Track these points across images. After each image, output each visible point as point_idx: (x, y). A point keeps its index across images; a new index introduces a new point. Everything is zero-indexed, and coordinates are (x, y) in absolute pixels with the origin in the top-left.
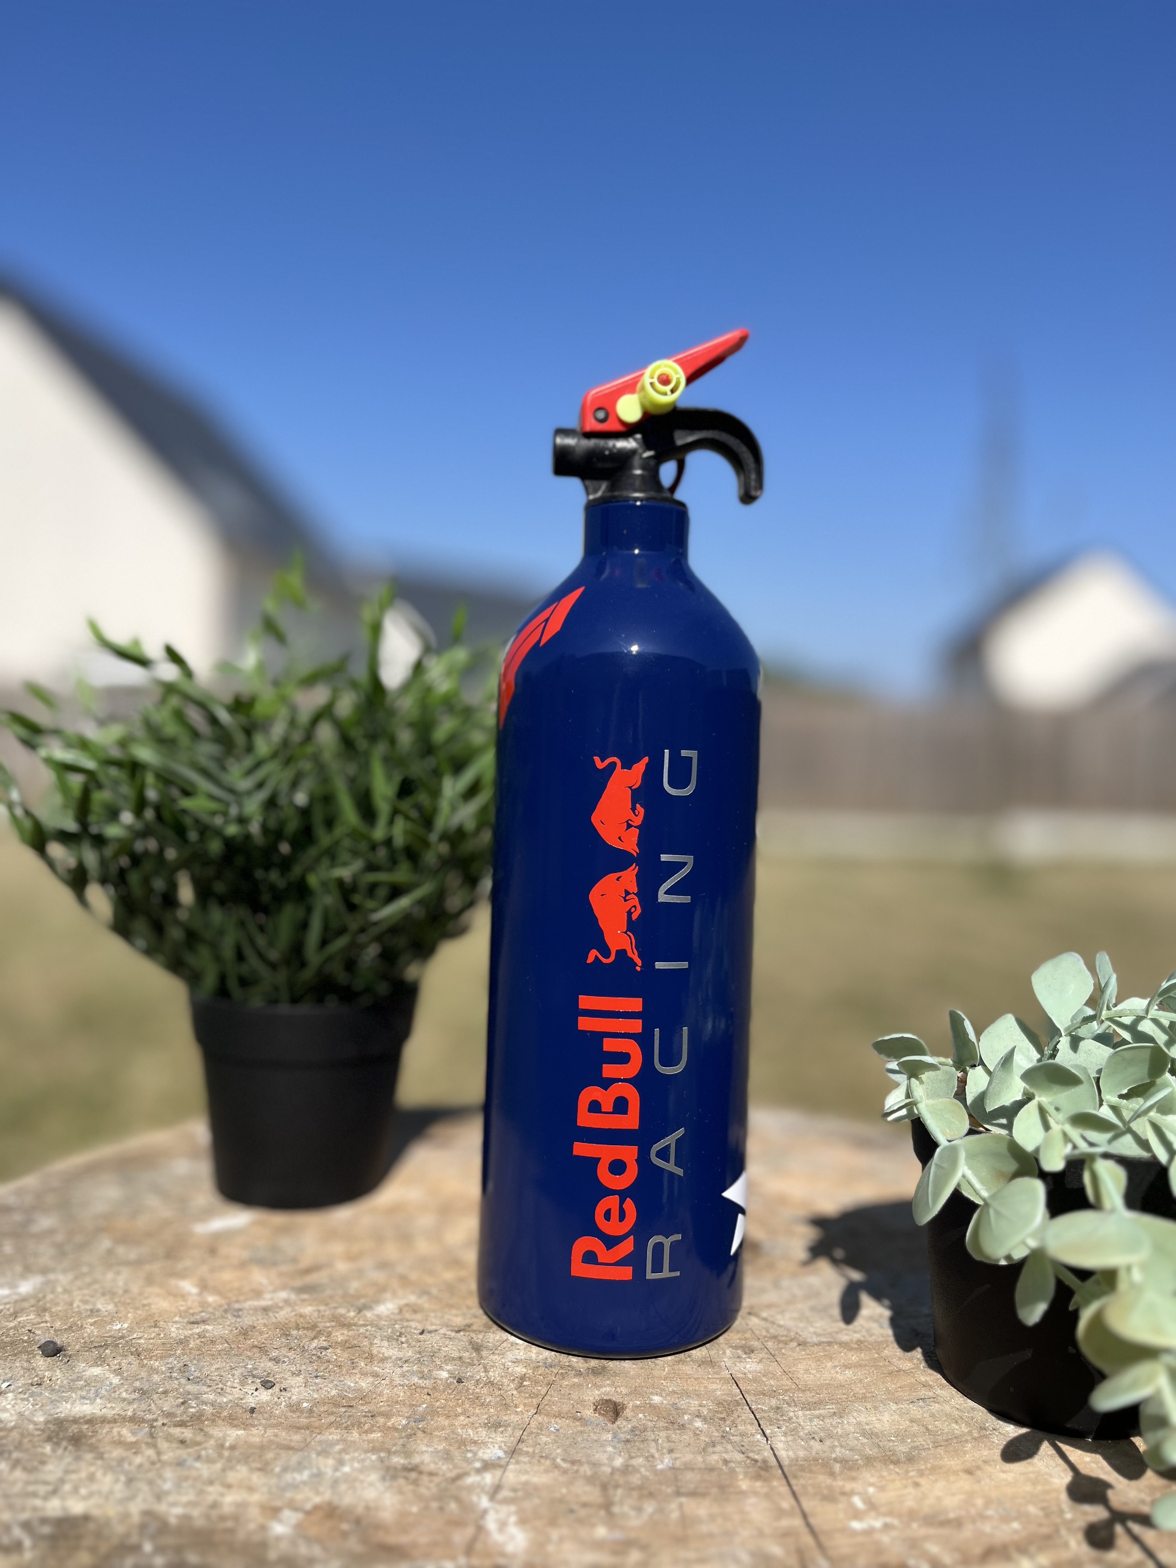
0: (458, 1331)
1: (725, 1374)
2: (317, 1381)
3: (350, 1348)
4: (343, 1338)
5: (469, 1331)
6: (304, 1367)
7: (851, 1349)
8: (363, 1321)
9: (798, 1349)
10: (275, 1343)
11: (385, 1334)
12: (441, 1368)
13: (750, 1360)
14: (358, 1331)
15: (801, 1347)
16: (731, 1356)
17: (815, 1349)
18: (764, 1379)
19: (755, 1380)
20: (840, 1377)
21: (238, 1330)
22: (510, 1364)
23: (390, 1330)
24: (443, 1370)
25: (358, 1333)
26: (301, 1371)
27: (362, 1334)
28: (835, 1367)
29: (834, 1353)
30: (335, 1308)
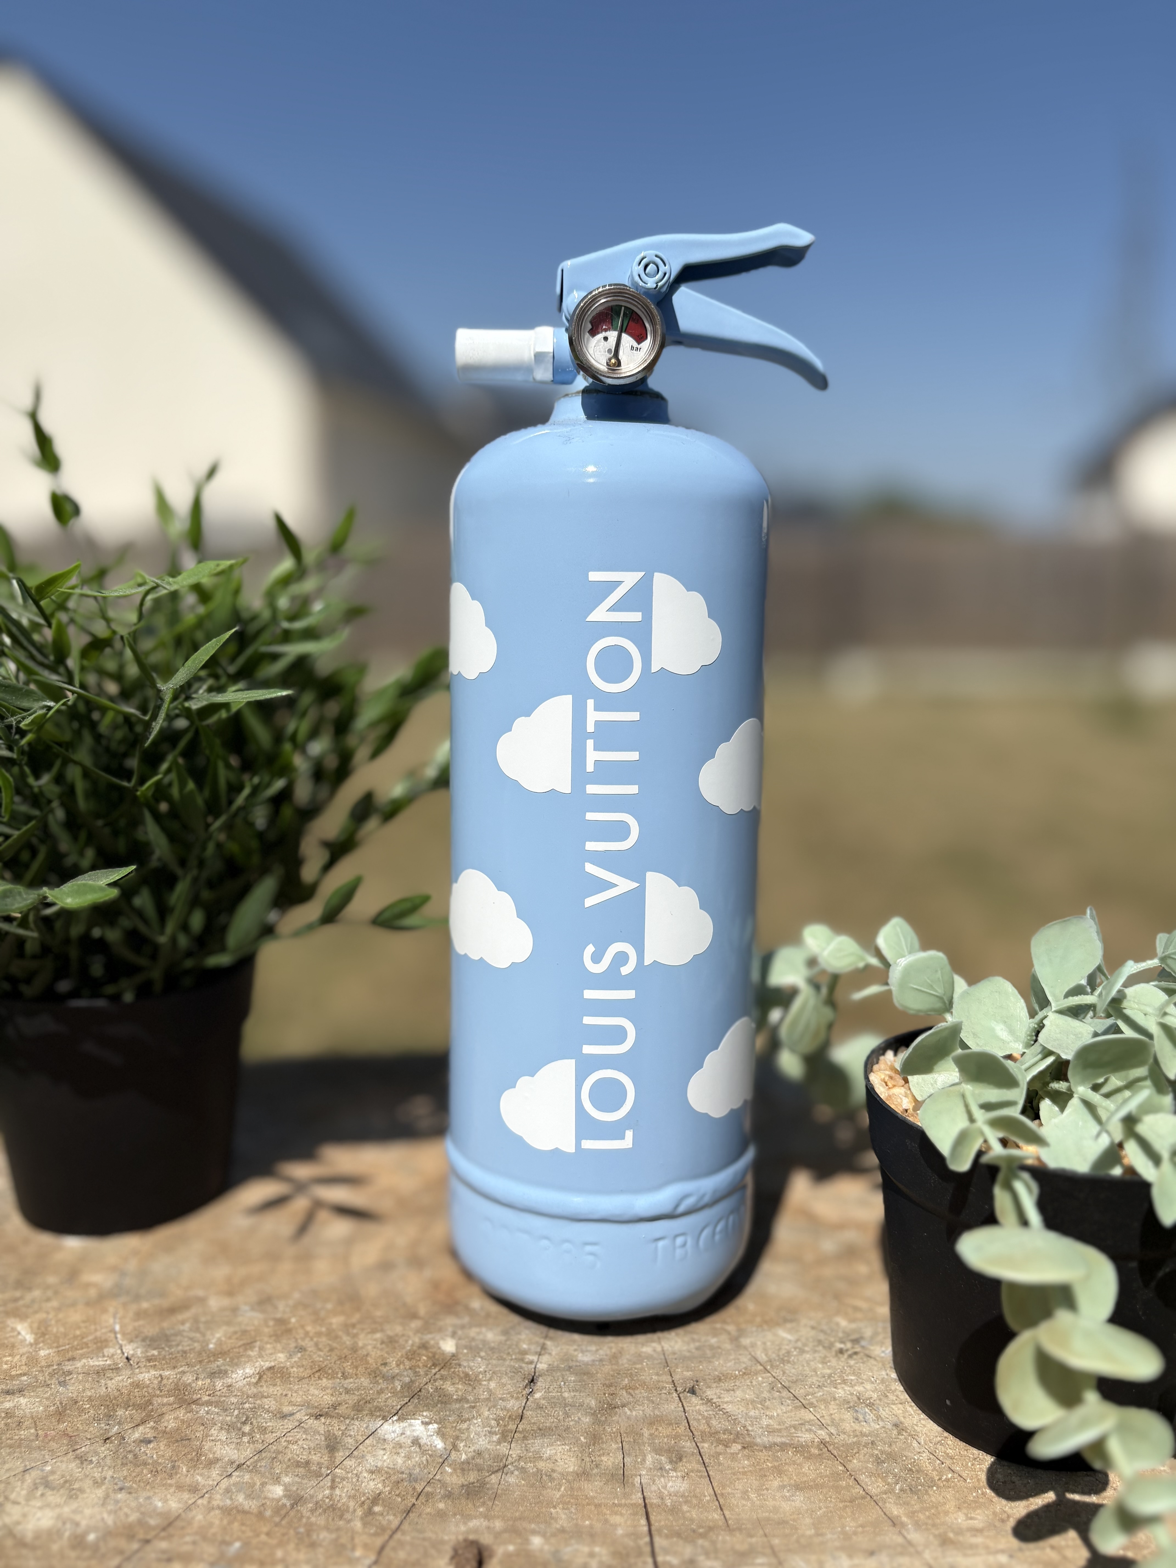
0: (318, 1417)
1: (637, 1498)
2: (119, 1496)
3: (177, 1441)
4: (173, 1425)
5: (332, 1417)
6: (110, 1473)
7: (809, 1457)
8: (209, 1395)
9: (740, 1455)
10: (92, 1429)
11: (230, 1418)
12: (277, 1480)
13: (675, 1474)
14: (197, 1412)
15: (746, 1452)
16: (651, 1466)
17: (763, 1455)
18: (685, 1508)
19: (674, 1510)
20: (786, 1506)
21: (56, 1406)
22: (366, 1475)
23: (236, 1412)
24: (279, 1482)
25: (196, 1416)
26: (105, 1478)
27: (200, 1417)
28: (783, 1487)
29: (786, 1464)
30: (184, 1372)
